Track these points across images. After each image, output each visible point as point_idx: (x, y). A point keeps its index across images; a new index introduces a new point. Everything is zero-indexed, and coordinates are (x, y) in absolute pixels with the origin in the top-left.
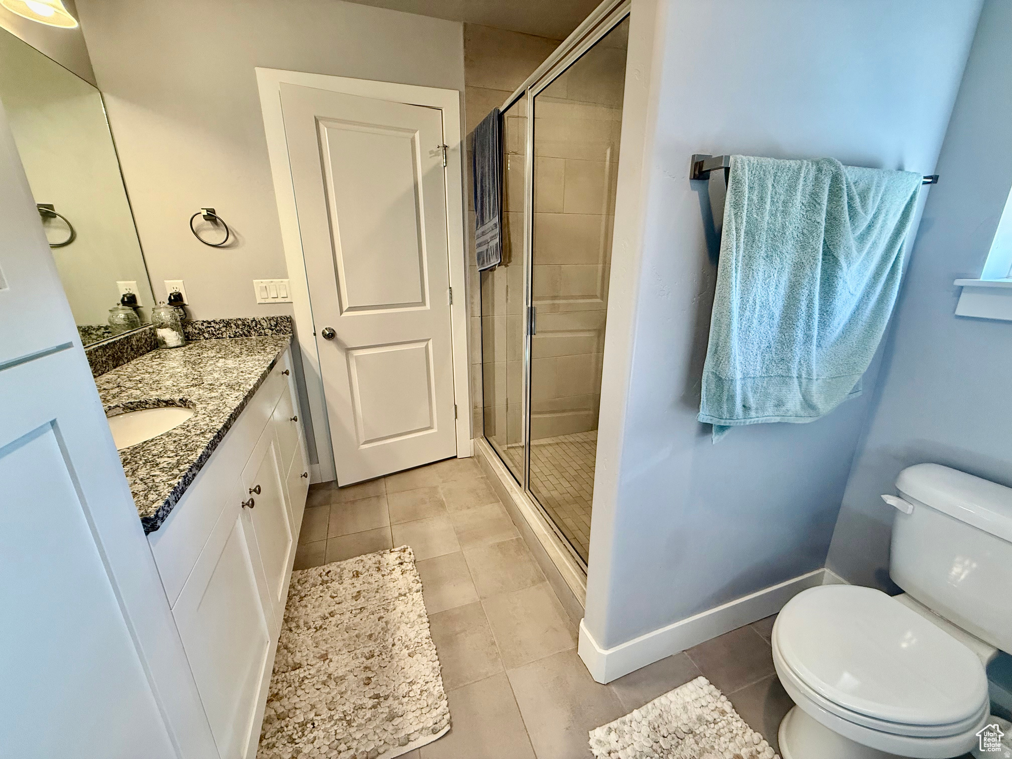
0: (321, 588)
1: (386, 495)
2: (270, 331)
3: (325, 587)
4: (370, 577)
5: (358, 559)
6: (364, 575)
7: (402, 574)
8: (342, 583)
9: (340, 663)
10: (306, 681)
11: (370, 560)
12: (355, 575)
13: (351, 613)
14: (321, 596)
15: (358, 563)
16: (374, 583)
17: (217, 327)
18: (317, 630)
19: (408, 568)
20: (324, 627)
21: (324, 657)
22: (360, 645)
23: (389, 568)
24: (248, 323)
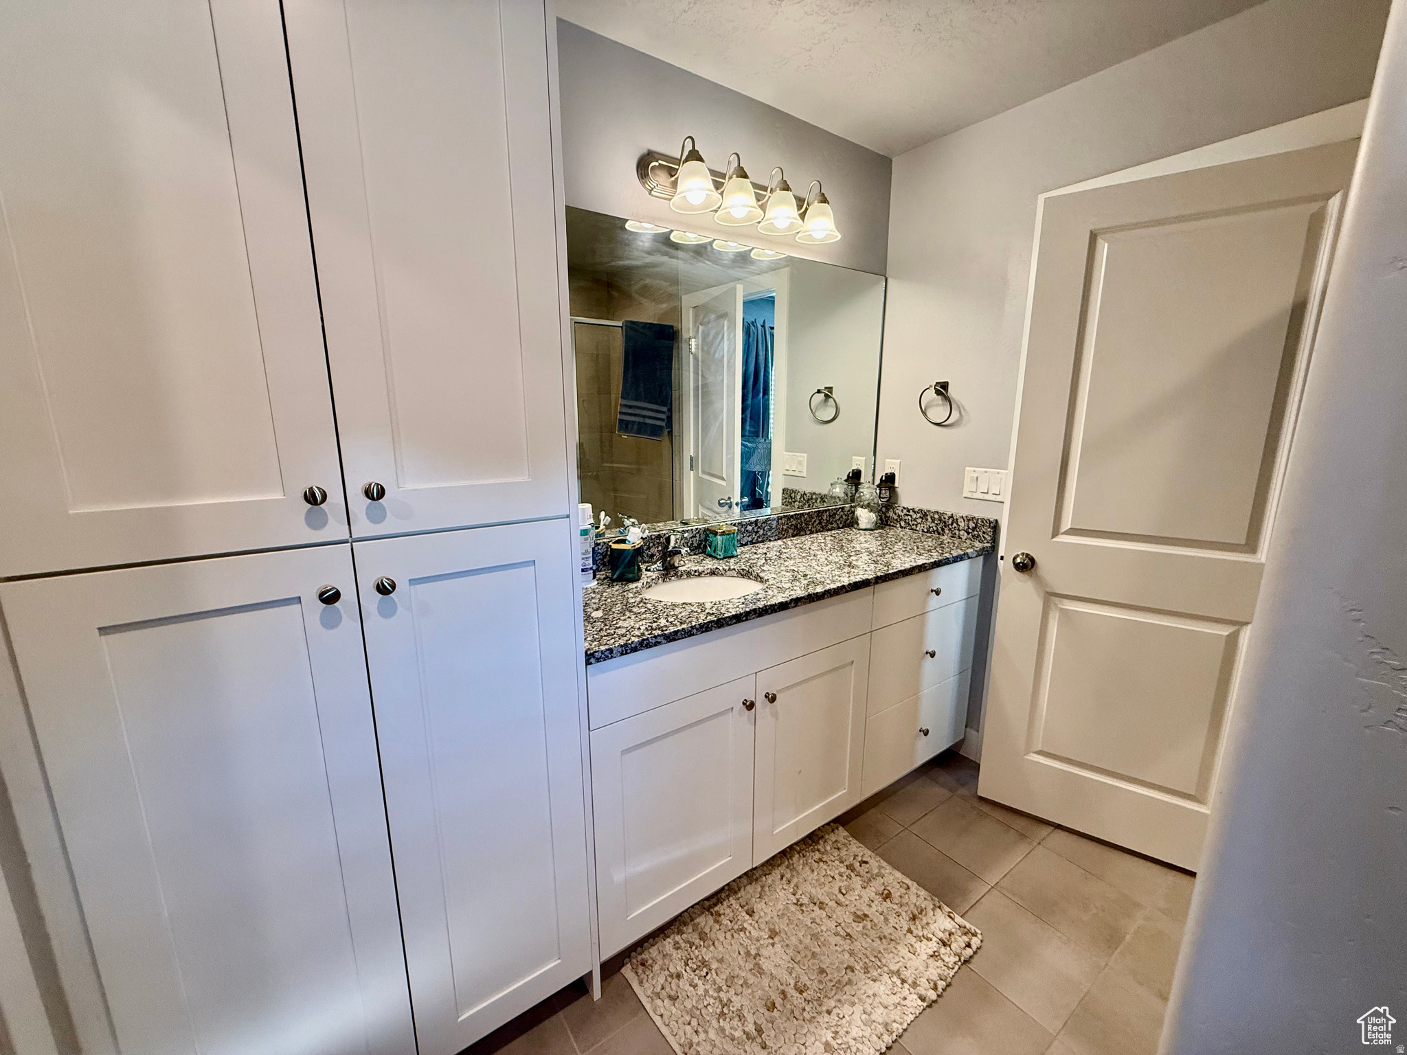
0: (843, 870)
1: (1036, 844)
2: (966, 534)
3: (847, 874)
4: (895, 915)
5: (906, 882)
6: (892, 905)
7: (932, 956)
8: (865, 888)
9: (775, 958)
10: (742, 934)
11: (918, 896)
12: (884, 896)
13: (836, 926)
14: (833, 878)
15: (901, 887)
16: (890, 925)
17: (914, 516)
18: (796, 904)
19: (947, 959)
20: (804, 908)
21: (773, 934)
22: (804, 966)
23: (925, 932)
24: (945, 518)
